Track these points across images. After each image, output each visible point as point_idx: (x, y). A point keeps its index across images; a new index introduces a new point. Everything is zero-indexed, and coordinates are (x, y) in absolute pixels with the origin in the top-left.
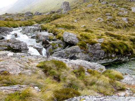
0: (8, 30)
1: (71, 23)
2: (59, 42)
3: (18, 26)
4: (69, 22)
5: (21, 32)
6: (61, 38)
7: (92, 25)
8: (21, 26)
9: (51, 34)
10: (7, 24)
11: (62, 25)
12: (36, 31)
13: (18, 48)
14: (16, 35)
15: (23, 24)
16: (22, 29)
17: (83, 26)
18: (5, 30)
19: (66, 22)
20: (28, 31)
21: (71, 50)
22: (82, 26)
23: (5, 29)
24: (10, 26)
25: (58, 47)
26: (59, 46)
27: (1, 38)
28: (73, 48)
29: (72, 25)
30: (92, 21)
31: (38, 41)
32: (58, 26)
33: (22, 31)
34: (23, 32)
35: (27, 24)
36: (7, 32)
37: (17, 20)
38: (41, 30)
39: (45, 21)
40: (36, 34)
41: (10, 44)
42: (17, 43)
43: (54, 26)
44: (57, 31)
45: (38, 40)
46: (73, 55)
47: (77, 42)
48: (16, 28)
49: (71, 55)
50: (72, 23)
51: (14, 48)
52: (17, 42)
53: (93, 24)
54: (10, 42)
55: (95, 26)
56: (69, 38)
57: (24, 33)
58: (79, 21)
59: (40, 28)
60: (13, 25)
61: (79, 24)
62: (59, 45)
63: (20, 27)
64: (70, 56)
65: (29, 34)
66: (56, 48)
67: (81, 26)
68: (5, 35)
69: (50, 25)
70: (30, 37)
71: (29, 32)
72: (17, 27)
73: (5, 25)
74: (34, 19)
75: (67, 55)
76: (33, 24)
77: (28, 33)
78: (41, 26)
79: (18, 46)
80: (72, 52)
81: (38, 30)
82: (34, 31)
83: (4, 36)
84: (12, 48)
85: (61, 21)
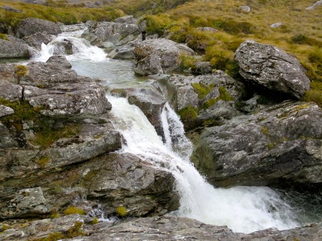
0: (47, 30)
1: (232, 13)
2: (224, 80)
3: (78, 22)
4: (227, 11)
5: (83, 36)
6: (230, 66)
7: (303, 23)
8: (84, 22)
9: (185, 46)
10: (47, 13)
11: (208, 20)
12: (131, 37)
13: (63, 112)
14: (68, 47)
15: (91, 16)
16: (86, 28)
17: (278, 24)
18: (37, 30)
19: (218, 12)
20: (107, 34)
21: (291, 122)
22: (272, 26)
23: (37, 26)
24: (53, 17)
25: (220, 102)
26: (223, 96)
27: (22, 52)
28: (297, 116)
29: (238, 21)
30: (299, 10)
31: (142, 72)
32: (197, 21)
33: (87, 32)
34: (91, 37)
35: (102, 15)
36: (43, 37)
37: (75, 6)
38: (144, 33)
39: (148, 9)
40: (133, 45)
41: (27, 92)
42: (62, 86)
43: (185, 21)
44: (204, 37)
45: (144, 67)
46: (295, 145)
47: (308, 87)
48: (71, 27)
49: (287, 146)
50: (236, 14)
51: (44, 112)
52: (64, 82)
53: (305, 19)
54: (28, 79)
55: (315, 25)
56: (272, 67)
57: (92, 40)
58: (257, 10)
59: (144, 27)
60: (64, 16)
61: (258, 18)
62: (222, 92)
63: (82, 24)
64: (281, 147)
65: (108, 44)
66: (213, 103)
67: (269, 25)
68: (34, 45)
69: (171, 18)
70: (114, 53)
71: (108, 37)
72: (75, 23)
73: (40, 15)
74: (118, 5)
75: (269, 142)
76: (118, 16)
77: (105, 40)
78: (145, 19)
79: (65, 100)
80: (293, 133)
81: (135, 33)
82: (125, 34)
83: (31, 49)
84: (38, 111)
85: (202, 7)
